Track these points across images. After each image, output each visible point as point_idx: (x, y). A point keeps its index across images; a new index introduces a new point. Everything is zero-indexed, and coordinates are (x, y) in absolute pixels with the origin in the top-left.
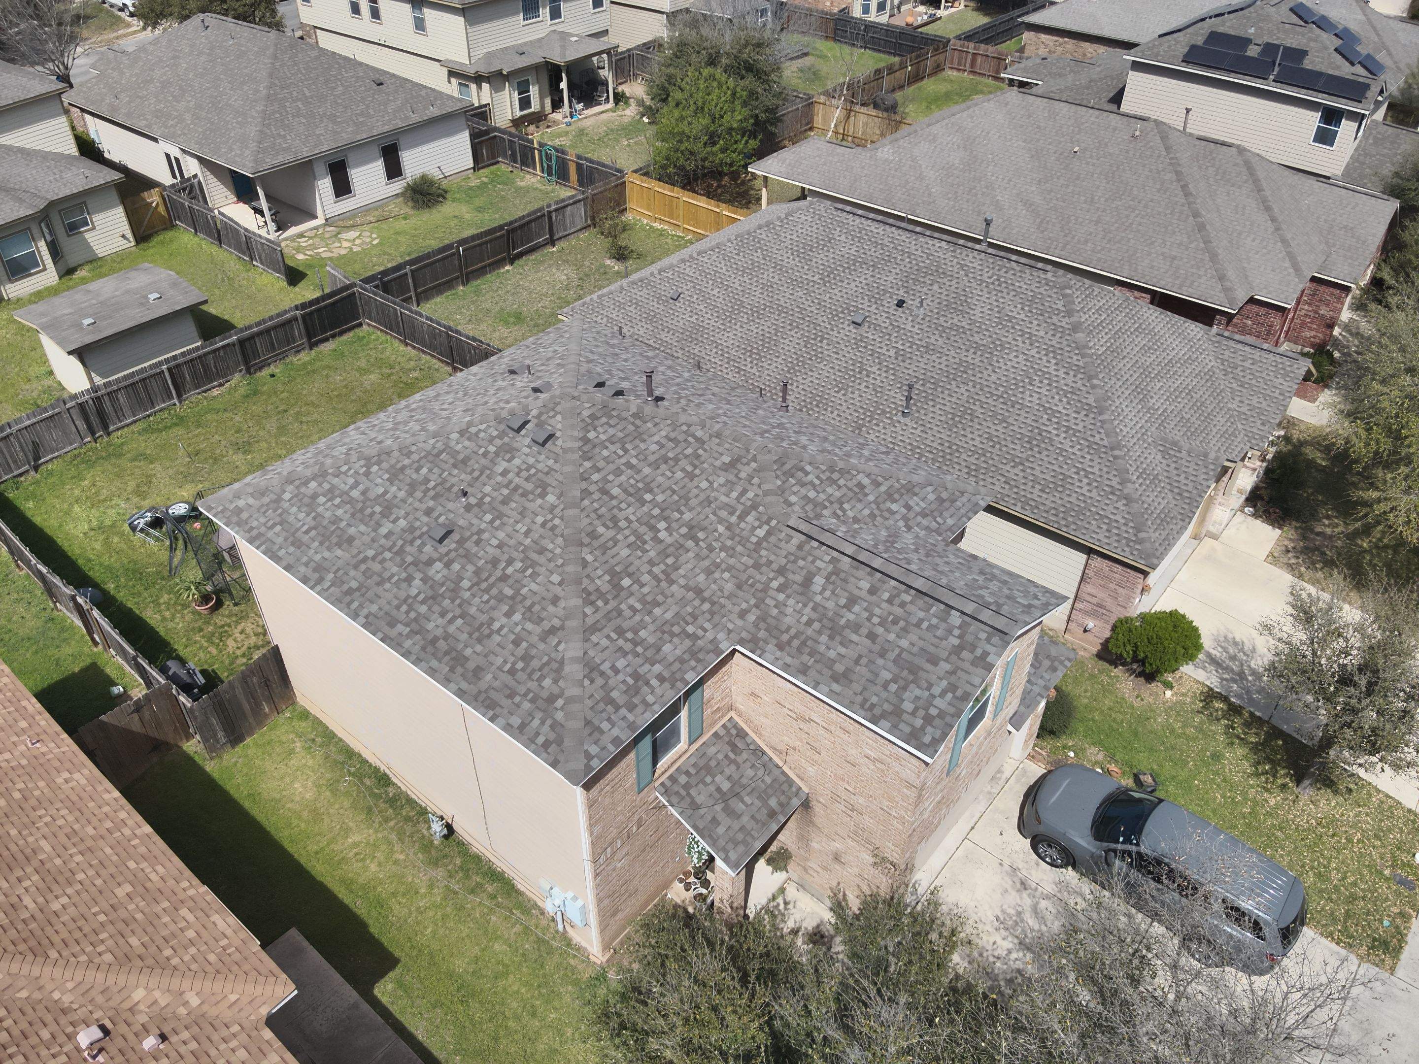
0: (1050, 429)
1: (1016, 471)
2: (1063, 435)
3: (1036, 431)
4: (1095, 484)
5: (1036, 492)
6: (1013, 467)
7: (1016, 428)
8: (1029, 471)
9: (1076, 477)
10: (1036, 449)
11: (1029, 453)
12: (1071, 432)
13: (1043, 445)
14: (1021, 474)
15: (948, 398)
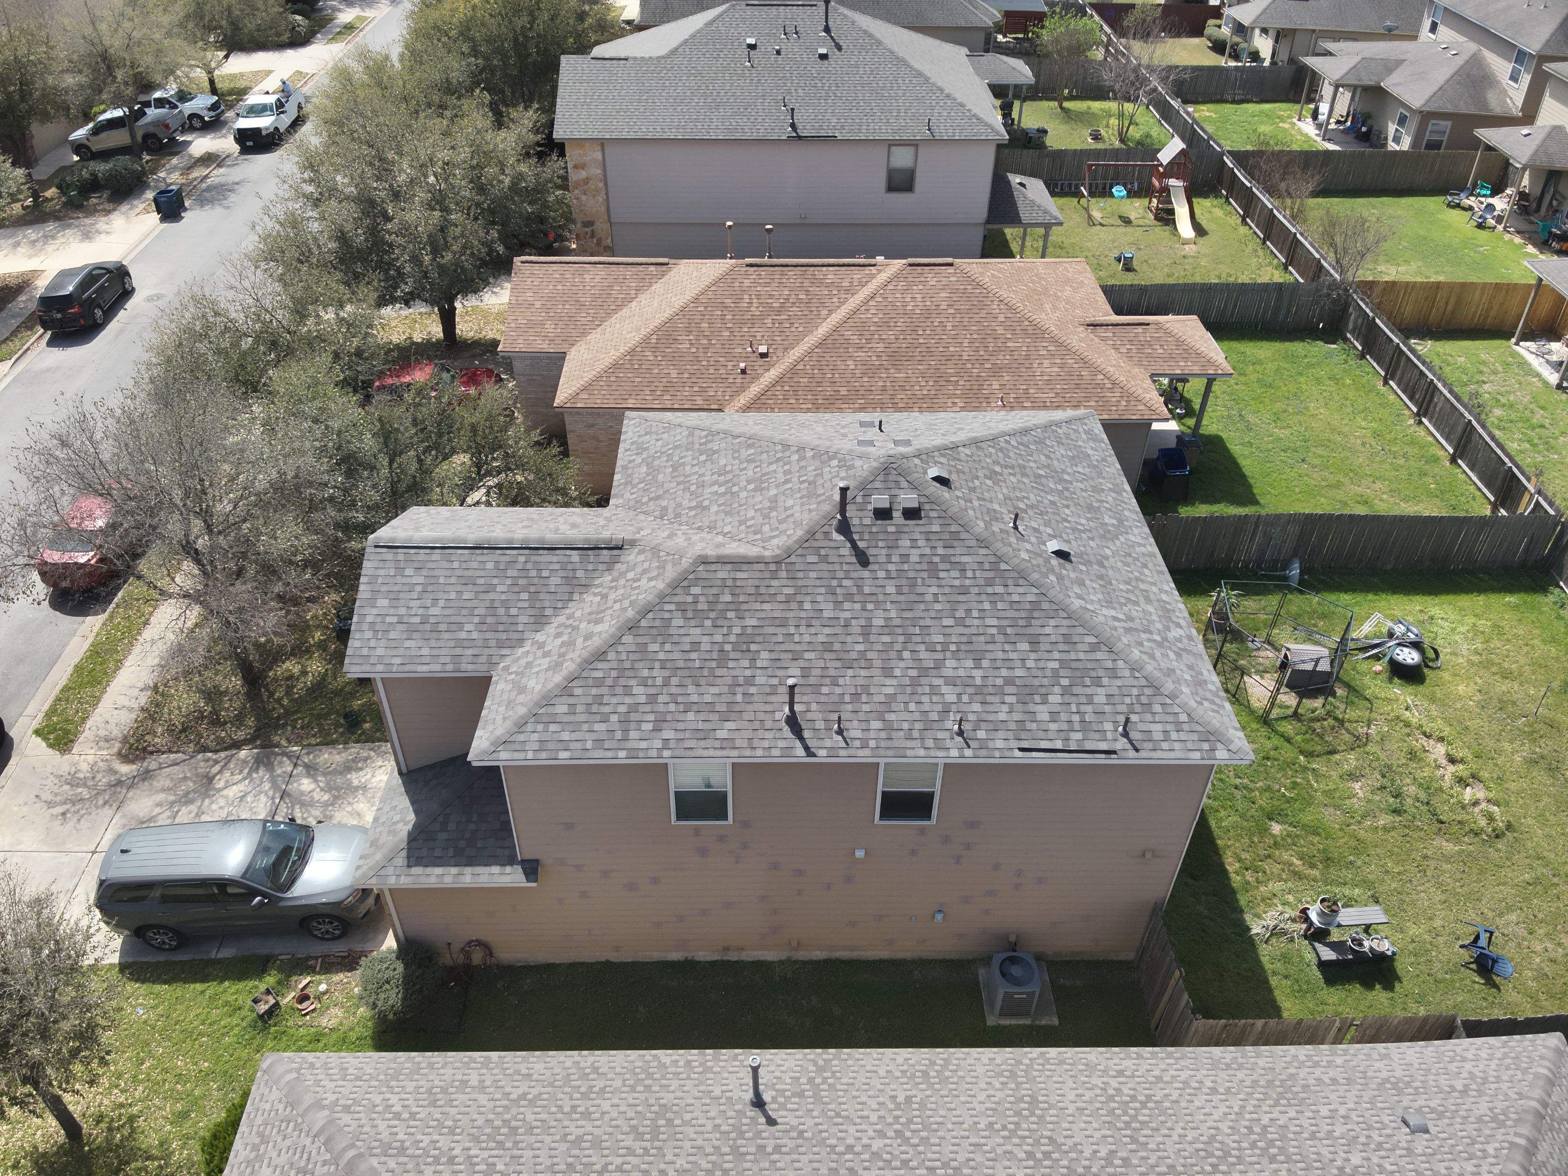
0: (485, 1154)
1: (520, 1091)
2: (456, 1152)
3: (509, 1145)
4: (380, 1109)
5: (474, 1080)
6: (525, 1094)
7: (548, 1139)
8: (498, 1096)
9: (415, 1109)
10: (498, 1123)
11: (507, 1117)
12: (444, 1160)
13: (488, 1131)
14: (508, 1089)
15: (699, 1142)
